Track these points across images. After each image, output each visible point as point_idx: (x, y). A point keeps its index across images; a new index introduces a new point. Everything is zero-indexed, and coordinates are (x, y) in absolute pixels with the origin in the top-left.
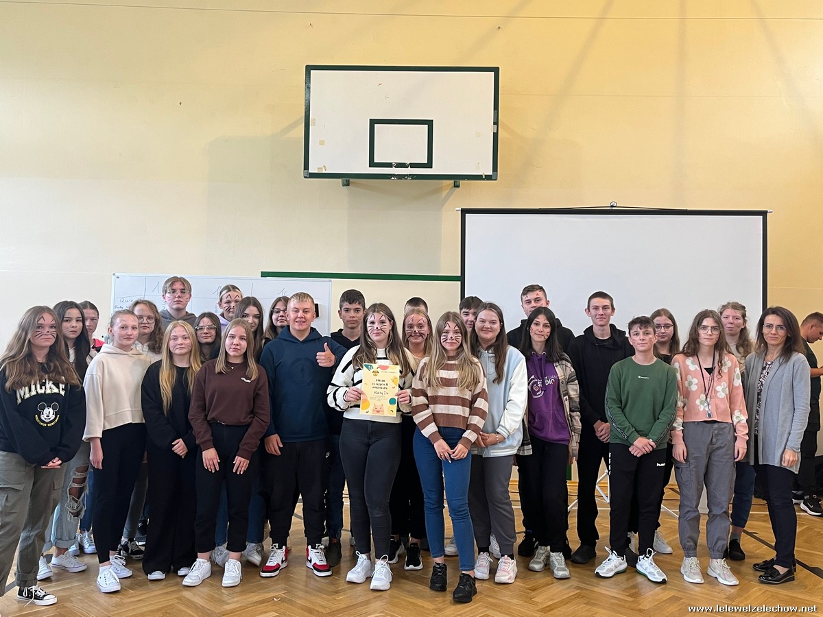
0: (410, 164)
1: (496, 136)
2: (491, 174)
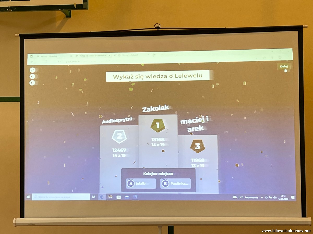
2: (82, 4)
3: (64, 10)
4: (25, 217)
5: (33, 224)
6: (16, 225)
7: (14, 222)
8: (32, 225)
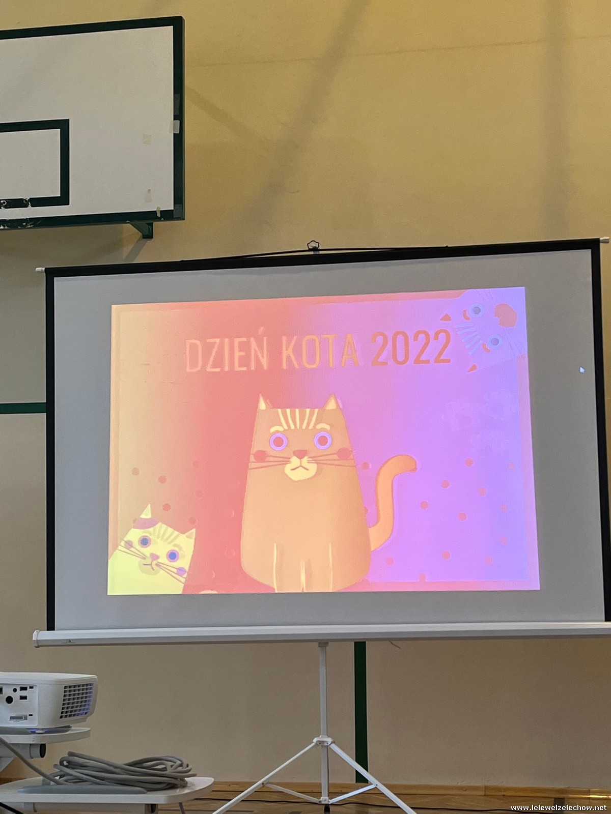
0: (31, 200)
1: (179, 140)
2: (173, 209)
3: (136, 222)
4: (56, 629)
5: (72, 642)
6: (40, 645)
7: (34, 639)
8: (69, 643)
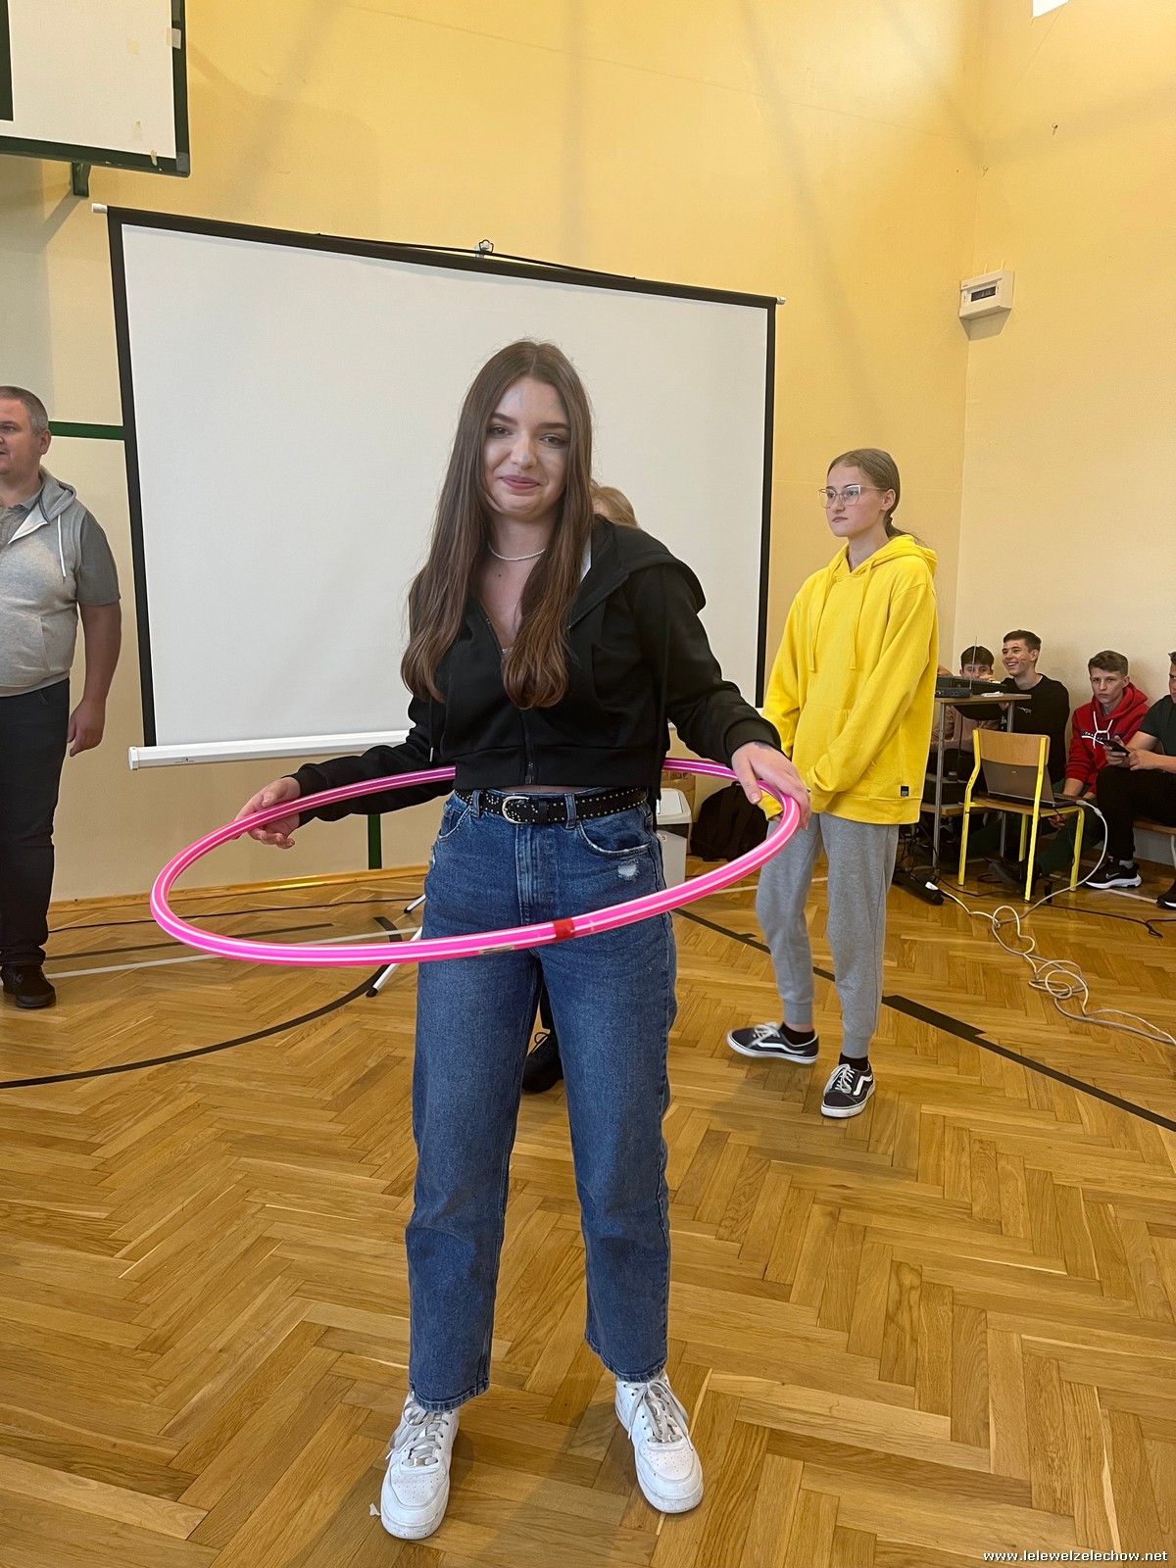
1: (179, 57)
2: (175, 157)
4: (160, 743)
5: (189, 760)
7: (132, 758)
8: (187, 763)
